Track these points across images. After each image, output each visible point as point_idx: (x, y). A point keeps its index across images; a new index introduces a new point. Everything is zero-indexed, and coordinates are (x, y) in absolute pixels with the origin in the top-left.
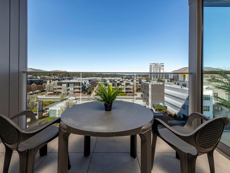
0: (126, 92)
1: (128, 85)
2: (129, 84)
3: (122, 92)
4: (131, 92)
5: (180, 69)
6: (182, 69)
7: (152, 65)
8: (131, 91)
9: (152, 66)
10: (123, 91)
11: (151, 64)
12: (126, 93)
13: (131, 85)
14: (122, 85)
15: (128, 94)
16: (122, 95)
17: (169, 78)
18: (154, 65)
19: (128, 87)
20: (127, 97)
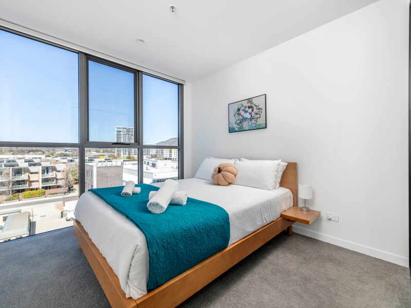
0: (43, 188)
1: (50, 170)
2: (54, 169)
3: (32, 189)
4: (58, 187)
5: (168, 141)
6: (170, 139)
7: (122, 130)
8: (58, 184)
9: (120, 132)
10: (34, 185)
11: (120, 128)
12: (44, 190)
13: (59, 171)
14: (32, 173)
15: (48, 191)
16: (31, 196)
17: (151, 153)
18: (125, 130)
19: (51, 175)
20: (47, 198)
